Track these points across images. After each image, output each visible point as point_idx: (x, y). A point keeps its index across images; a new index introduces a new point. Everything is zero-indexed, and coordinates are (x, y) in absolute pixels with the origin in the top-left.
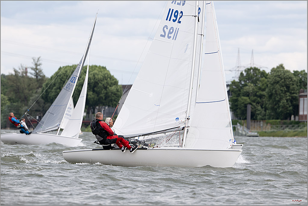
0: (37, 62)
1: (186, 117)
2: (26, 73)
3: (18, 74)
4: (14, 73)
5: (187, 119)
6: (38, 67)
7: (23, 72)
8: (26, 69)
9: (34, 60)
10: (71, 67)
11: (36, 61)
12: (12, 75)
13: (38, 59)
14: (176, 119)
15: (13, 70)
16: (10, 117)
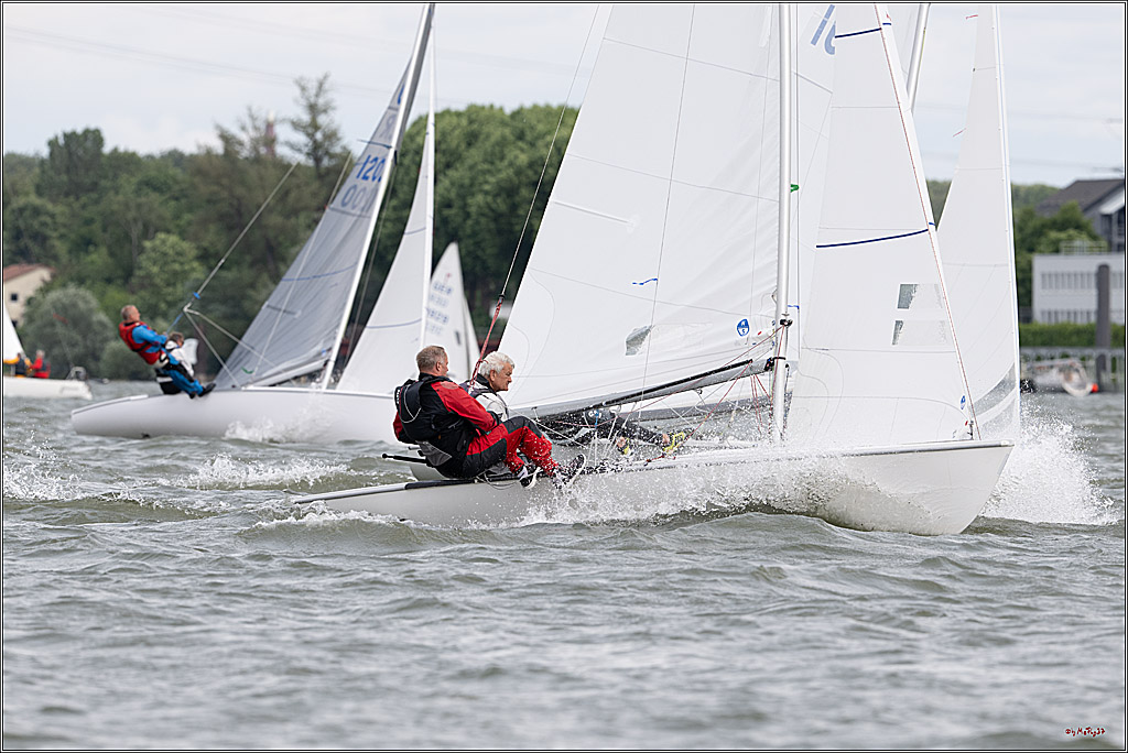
0: (317, 95)
1: (777, 317)
2: (270, 141)
3: (237, 148)
4: (218, 147)
5: (782, 322)
6: (322, 119)
7: (255, 143)
8: (270, 126)
9: (303, 89)
10: (458, 114)
11: (312, 92)
12: (209, 153)
13: (321, 85)
14: (739, 325)
15: (217, 132)
16: (127, 325)
